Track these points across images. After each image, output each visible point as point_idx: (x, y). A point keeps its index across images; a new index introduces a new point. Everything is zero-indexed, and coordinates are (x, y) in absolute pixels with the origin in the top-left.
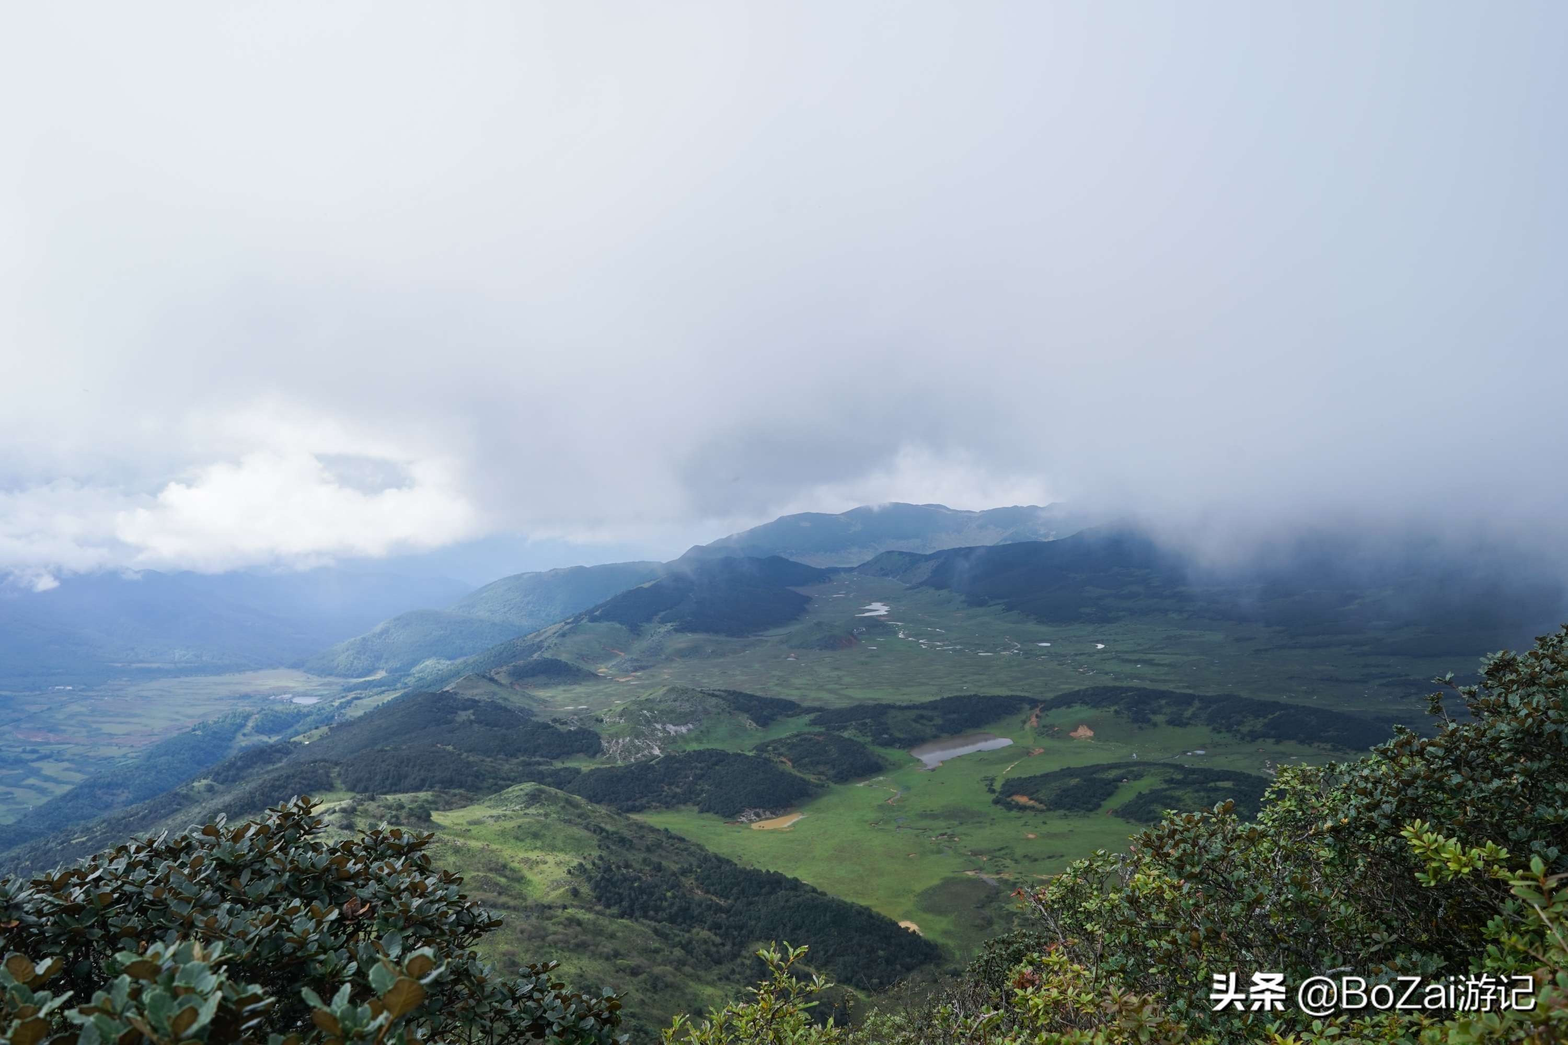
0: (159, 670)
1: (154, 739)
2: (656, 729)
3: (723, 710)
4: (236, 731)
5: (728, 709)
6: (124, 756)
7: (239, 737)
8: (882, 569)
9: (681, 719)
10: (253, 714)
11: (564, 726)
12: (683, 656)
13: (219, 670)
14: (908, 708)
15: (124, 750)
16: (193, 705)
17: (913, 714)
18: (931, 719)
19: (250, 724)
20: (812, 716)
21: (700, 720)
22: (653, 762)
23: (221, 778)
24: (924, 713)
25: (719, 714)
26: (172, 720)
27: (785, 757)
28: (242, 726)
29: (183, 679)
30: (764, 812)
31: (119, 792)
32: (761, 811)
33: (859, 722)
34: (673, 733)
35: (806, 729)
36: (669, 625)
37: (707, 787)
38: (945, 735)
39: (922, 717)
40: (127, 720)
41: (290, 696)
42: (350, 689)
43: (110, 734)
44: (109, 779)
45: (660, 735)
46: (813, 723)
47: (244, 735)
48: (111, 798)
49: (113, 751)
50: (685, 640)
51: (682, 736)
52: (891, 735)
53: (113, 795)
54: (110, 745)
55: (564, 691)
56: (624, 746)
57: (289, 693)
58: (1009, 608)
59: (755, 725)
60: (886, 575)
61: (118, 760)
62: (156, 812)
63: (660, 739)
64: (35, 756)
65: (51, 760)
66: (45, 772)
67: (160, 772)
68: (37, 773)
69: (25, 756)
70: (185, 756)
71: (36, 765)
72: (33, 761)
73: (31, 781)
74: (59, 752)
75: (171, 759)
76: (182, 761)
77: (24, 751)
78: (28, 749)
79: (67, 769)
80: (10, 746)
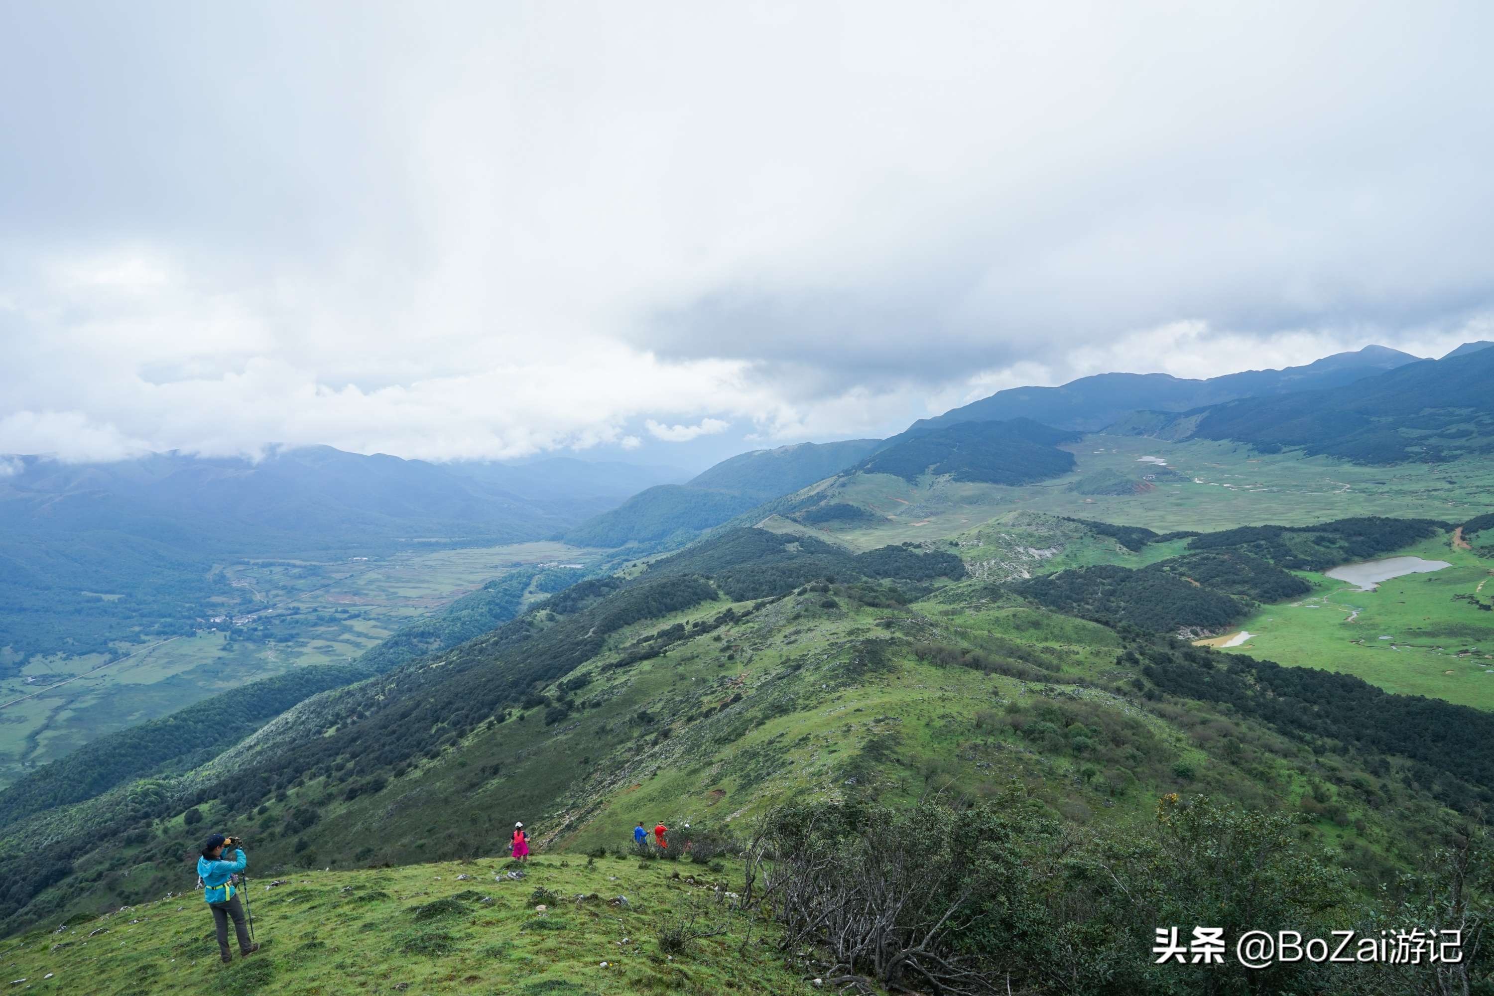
0: (437, 544)
1: (444, 601)
2: (1019, 553)
3: (1085, 534)
4: (523, 589)
5: (1090, 534)
6: (421, 615)
7: (526, 594)
8: (1134, 429)
9: (1043, 542)
10: (534, 575)
11: (919, 550)
12: (971, 503)
13: (488, 544)
14: (1307, 530)
15: (420, 611)
16: (471, 573)
17: (1311, 536)
18: (1333, 542)
19: (534, 582)
20: (1189, 540)
21: (1062, 544)
22: (1052, 577)
23: (560, 609)
24: (1326, 535)
25: (1081, 538)
26: (457, 585)
27: (1189, 576)
28: (527, 585)
29: (459, 551)
30: (1202, 630)
31: (432, 640)
32: (1198, 629)
33: (1252, 544)
34: (1037, 557)
35: (1187, 553)
36: (947, 475)
37: (1122, 604)
38: (1356, 558)
39: (1322, 539)
40: (417, 585)
41: (556, 564)
42: (612, 556)
43: (405, 597)
44: (422, 629)
45: (1025, 559)
46: (1191, 547)
47: (531, 593)
48: (426, 646)
49: (410, 611)
50: (970, 488)
51: (1048, 560)
52: (1295, 557)
53: (427, 643)
54: (407, 606)
55: (864, 534)
56: (990, 568)
57: (554, 561)
58: (1313, 452)
59: (1125, 549)
60: (1140, 433)
61: (416, 619)
62: (507, 638)
63: (1026, 563)
64: (346, 616)
65: (360, 619)
66: (356, 629)
67: (464, 623)
68: (350, 629)
69: (338, 615)
70: (485, 609)
71: (348, 623)
72: (345, 619)
73: (346, 636)
74: (365, 612)
75: (472, 613)
76: (481, 615)
77: (336, 612)
78: (340, 609)
79: (375, 627)
80: (325, 607)
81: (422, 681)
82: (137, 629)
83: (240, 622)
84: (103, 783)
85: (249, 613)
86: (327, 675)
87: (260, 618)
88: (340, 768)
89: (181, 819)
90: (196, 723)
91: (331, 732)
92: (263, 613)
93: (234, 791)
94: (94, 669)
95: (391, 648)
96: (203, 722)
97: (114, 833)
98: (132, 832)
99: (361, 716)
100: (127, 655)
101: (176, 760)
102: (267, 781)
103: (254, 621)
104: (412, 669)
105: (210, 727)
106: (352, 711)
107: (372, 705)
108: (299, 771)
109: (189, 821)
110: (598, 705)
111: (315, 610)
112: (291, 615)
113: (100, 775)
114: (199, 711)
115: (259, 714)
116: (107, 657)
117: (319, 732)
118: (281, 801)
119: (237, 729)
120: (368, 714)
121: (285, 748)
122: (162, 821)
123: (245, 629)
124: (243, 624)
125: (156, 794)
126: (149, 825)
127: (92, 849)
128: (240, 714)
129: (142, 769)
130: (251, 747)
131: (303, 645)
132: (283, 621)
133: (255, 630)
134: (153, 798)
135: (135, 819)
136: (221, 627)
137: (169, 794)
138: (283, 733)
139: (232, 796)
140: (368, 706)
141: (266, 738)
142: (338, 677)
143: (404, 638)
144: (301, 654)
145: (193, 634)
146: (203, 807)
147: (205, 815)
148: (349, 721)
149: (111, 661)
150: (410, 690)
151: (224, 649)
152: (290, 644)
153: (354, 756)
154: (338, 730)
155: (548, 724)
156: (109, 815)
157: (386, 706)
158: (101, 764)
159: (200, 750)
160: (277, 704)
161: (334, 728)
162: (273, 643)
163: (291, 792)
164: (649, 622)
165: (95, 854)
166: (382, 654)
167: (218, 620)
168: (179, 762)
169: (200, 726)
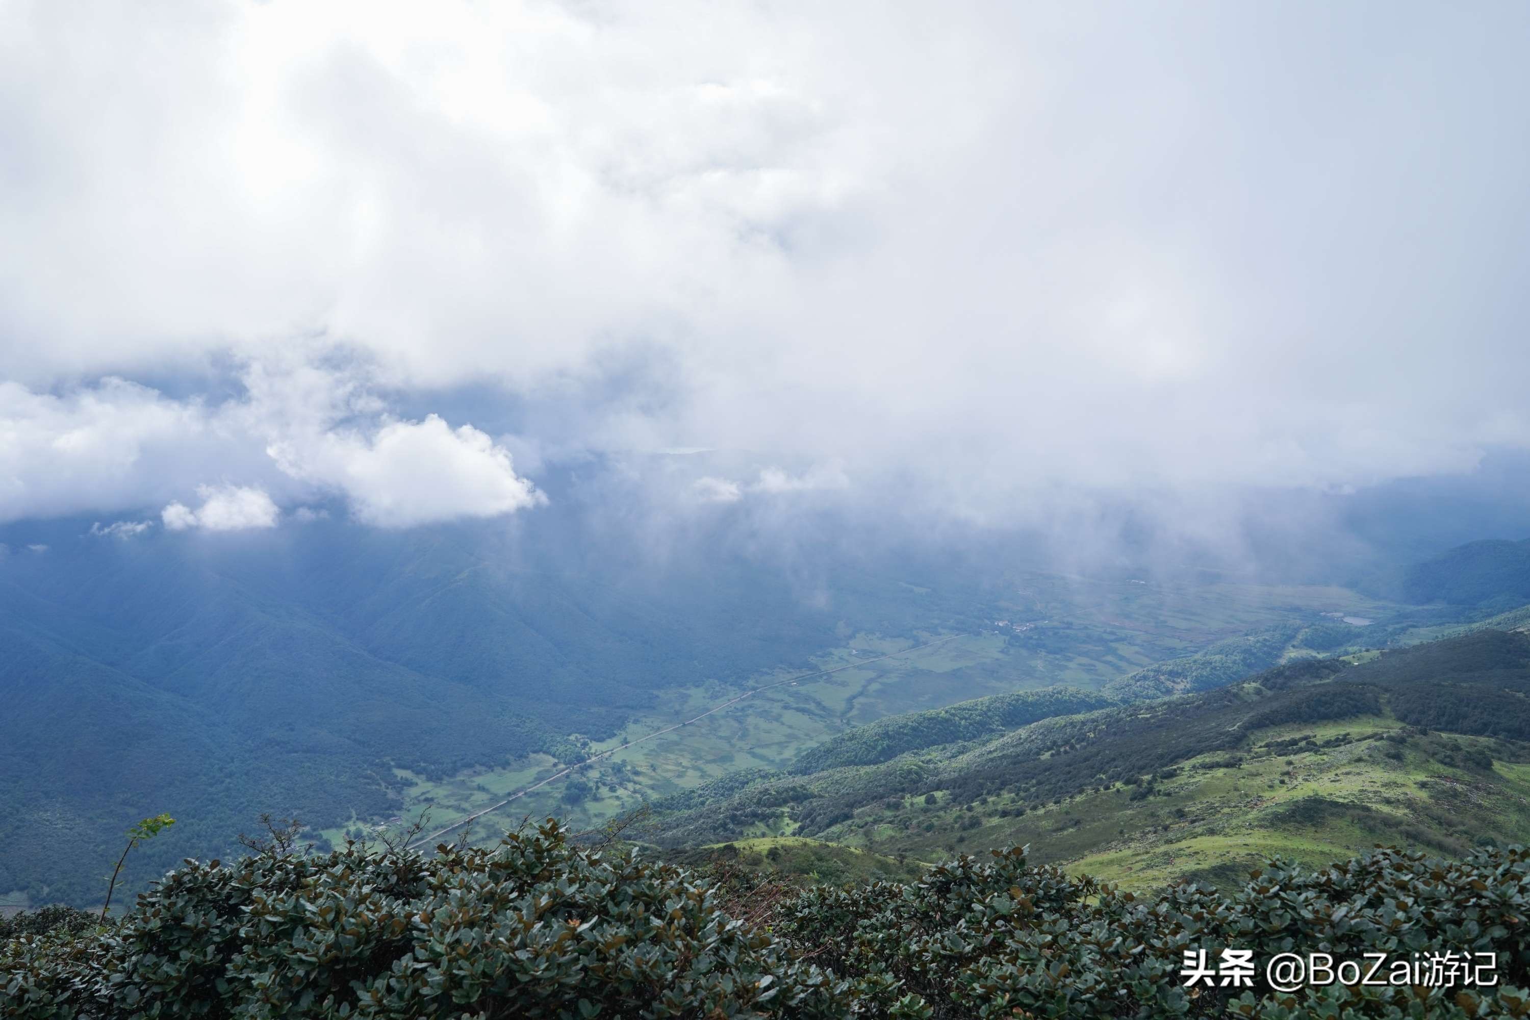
4: (1286, 642)
7: (1289, 648)
10: (1303, 627)
15: (1184, 644)
16: (1247, 611)
19: (1300, 637)
23: (1269, 684)
28: (1292, 637)
31: (1179, 680)
40: (1189, 617)
41: (1341, 614)
42: (1405, 616)
43: (1174, 628)
47: (1294, 647)
48: (1172, 684)
49: (1176, 643)
53: (1174, 682)
54: (1173, 637)
57: (1341, 611)
64: (1113, 637)
65: (1125, 642)
66: (1120, 652)
67: (1214, 668)
68: (1114, 652)
69: (1106, 636)
70: (1238, 657)
71: (1113, 645)
72: (1112, 641)
73: (1109, 658)
74: (1132, 637)
75: (1224, 658)
76: (1234, 662)
77: (1105, 632)
78: (1109, 630)
79: (1137, 653)
80: (1095, 626)
81: (1127, 728)
82: (936, 622)
83: (1018, 629)
84: (889, 753)
85: (1028, 621)
86: (1074, 697)
87: (1036, 628)
88: (1027, 790)
89: (922, 799)
90: (961, 719)
91: (1046, 756)
92: (1041, 624)
93: (959, 788)
94: (900, 651)
95: (1138, 681)
96: (966, 719)
97: (882, 797)
98: (893, 800)
99: (1072, 747)
100: (925, 643)
101: (941, 747)
102: (981, 786)
103: (1031, 630)
104: (1124, 716)
105: (971, 724)
106: (1067, 742)
107: (1083, 740)
108: (1003, 785)
109: (928, 801)
110: (1169, 795)
111: (1086, 628)
112: (1064, 629)
113: (888, 746)
114: (964, 709)
115: (1013, 720)
116: (911, 642)
117: (1038, 754)
118: (982, 804)
119: (992, 731)
120: (1078, 746)
121: (1010, 760)
122: (912, 796)
123: (1022, 636)
124: (1022, 632)
125: (917, 773)
126: (903, 798)
127: (866, 805)
128: (997, 718)
129: (917, 748)
130: (990, 752)
131: (1070, 659)
132: (1055, 634)
133: (1031, 638)
134: (914, 776)
135: (896, 791)
136: (1002, 631)
137: (925, 776)
138: (1016, 746)
139: (957, 791)
140: (1079, 741)
141: (1003, 747)
142: (1084, 701)
143: (1152, 674)
144: (1066, 668)
145: (979, 634)
146: (938, 794)
147: (938, 800)
148: (1062, 750)
149: (913, 647)
150: (1115, 734)
151: (1002, 652)
152: (1058, 656)
153: (1039, 783)
154: (1052, 755)
155: (1132, 800)
156: (883, 782)
157: (1093, 743)
158: (890, 737)
159: (961, 743)
160: (1028, 716)
161: (1050, 753)
162: (1044, 654)
163: (991, 799)
164: (1296, 726)
165: (867, 809)
166: (1128, 685)
167: (1001, 624)
168: (944, 749)
169: (963, 722)
